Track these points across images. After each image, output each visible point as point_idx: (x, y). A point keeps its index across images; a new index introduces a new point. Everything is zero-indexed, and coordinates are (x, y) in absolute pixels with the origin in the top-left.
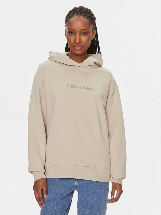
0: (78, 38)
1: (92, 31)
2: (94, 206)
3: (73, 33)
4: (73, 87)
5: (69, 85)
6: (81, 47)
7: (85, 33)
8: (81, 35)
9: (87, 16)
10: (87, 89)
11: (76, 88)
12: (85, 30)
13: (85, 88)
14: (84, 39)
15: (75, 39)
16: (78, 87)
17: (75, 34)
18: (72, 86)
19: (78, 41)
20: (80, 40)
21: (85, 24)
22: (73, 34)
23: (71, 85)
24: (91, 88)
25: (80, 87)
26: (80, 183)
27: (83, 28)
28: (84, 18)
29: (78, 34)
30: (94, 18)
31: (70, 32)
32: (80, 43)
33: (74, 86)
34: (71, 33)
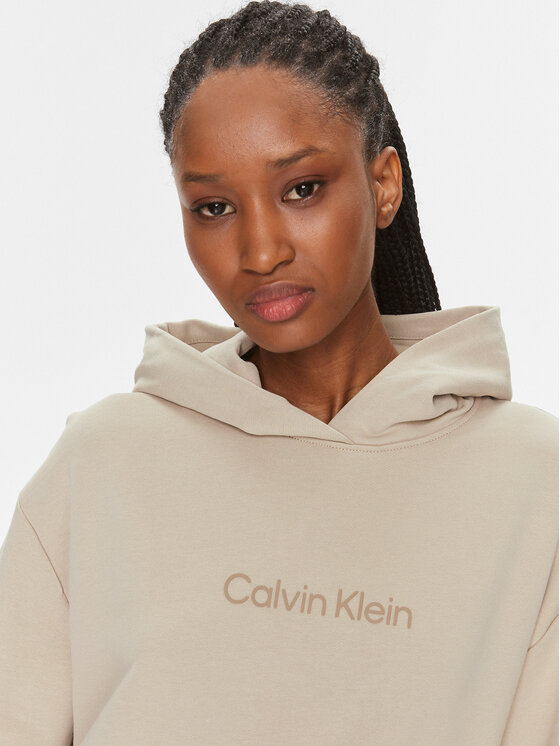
0: (261, 230)
3: (223, 206)
4: (267, 604)
5: (239, 589)
7: (310, 185)
8: (283, 209)
9: (299, 59)
10: (368, 611)
11: (289, 608)
12: (305, 161)
13: (354, 605)
16: (307, 601)
18: (262, 597)
19: (265, 258)
20: (281, 240)
22: (228, 209)
23: (256, 582)
24: (398, 610)
25: (317, 603)
28: (279, 74)
31: (201, 203)
32: (288, 262)
33: (273, 596)
34: (211, 207)
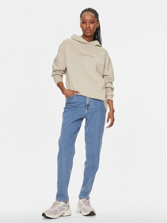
0: (88, 25)
1: (97, 22)
2: (96, 126)
6: (90, 31)
7: (92, 22)
13: (90, 56)
14: (92, 26)
15: (86, 26)
16: (87, 55)
17: (86, 23)
19: (88, 27)
21: (92, 17)
24: (94, 57)
26: (88, 111)
27: (91, 19)
29: (88, 23)
30: (98, 15)
31: (83, 22)
33: (84, 55)
